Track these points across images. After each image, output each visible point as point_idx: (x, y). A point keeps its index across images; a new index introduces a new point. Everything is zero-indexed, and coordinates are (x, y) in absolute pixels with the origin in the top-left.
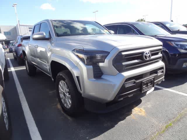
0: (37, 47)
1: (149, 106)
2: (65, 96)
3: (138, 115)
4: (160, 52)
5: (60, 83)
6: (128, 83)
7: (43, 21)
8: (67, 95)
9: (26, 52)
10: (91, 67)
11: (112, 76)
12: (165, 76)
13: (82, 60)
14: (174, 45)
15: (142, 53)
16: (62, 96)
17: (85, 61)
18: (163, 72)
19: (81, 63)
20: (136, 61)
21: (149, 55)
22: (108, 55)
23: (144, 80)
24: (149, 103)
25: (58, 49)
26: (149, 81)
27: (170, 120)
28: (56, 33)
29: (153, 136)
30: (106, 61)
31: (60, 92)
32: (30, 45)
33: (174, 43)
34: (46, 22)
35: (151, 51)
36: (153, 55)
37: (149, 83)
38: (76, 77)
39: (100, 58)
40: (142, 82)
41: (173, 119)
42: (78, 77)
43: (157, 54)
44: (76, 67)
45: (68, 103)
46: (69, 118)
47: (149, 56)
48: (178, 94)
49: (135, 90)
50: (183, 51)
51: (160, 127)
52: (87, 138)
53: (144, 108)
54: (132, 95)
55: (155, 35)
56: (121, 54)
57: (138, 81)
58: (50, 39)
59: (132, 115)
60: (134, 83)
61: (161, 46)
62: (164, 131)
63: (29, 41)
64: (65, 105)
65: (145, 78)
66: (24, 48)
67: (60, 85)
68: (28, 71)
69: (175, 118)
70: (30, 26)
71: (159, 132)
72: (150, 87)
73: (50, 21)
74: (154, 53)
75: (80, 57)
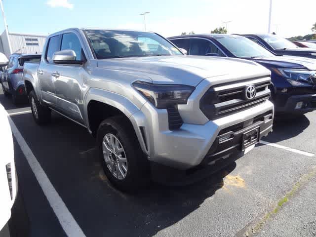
0: (58, 76)
1: (249, 172)
2: (115, 159)
3: (234, 186)
4: (267, 86)
5: (106, 137)
6: (223, 136)
7: (66, 30)
8: (119, 157)
9: (34, 84)
10: (165, 111)
11: (197, 126)
12: (273, 124)
13: (150, 100)
14: (283, 73)
15: (244, 88)
16: (107, 159)
17: (154, 102)
18: (270, 118)
19: (148, 106)
20: (234, 101)
21: (253, 91)
22: (193, 91)
23: (246, 131)
24: (247, 167)
25: (97, 80)
26: (253, 132)
27: (283, 192)
28: (95, 53)
29: (261, 219)
30: (190, 101)
31: (104, 152)
32: (41, 72)
33: (283, 71)
34: (75, 32)
35: (256, 85)
36: (258, 90)
37: (252, 136)
38: (139, 128)
39: (180, 97)
40: (242, 135)
41: (288, 191)
42: (141, 128)
43: (263, 89)
44: (139, 111)
45: (121, 171)
46: (123, 196)
47: (254, 93)
48: (290, 152)
49: (233, 147)
50: (295, 83)
51: (270, 205)
52: (159, 226)
53: (242, 176)
54: (228, 156)
55: (252, 58)
56: (214, 90)
57: (237, 133)
58: (85, 63)
59: (223, 187)
60: (232, 136)
61: (269, 76)
62: (276, 211)
63: (38, 64)
64: (115, 174)
65: (247, 129)
66: (27, 77)
67: (106, 141)
68: (37, 117)
69: (290, 189)
70: (27, 36)
71: (270, 212)
72: (254, 141)
73: (82, 32)
74: (260, 88)
75: (147, 95)
